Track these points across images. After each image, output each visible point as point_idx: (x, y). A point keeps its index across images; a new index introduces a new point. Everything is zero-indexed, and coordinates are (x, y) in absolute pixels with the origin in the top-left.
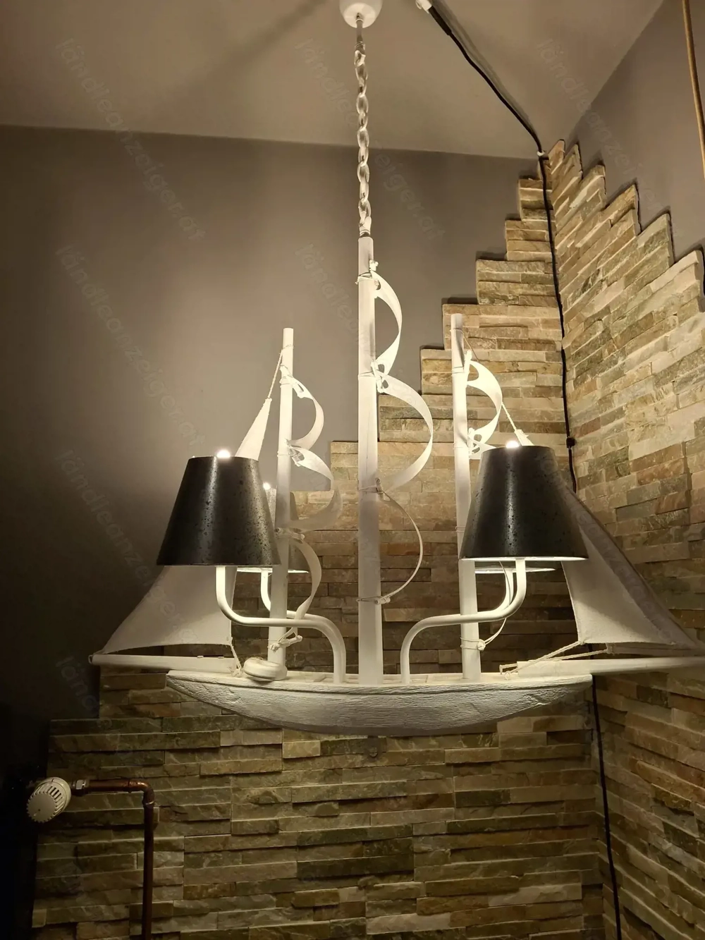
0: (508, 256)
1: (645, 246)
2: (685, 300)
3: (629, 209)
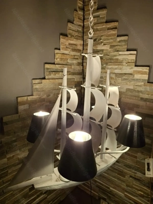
0: (75, 22)
1: (120, 42)
2: (130, 61)
3: (116, 28)
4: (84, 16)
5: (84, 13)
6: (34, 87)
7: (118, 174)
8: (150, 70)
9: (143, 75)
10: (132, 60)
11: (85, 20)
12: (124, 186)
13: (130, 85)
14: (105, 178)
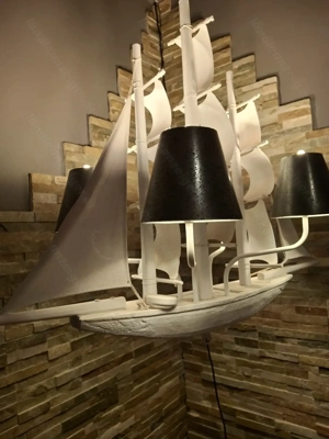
1: (240, 69)
2: (266, 99)
3: (227, 47)
4: (161, 45)
5: (161, 39)
6: (68, 158)
7: (288, 373)
8: (312, 104)
9: (301, 118)
10: (270, 95)
11: (164, 51)
12: (309, 402)
13: (277, 147)
14: (258, 394)
